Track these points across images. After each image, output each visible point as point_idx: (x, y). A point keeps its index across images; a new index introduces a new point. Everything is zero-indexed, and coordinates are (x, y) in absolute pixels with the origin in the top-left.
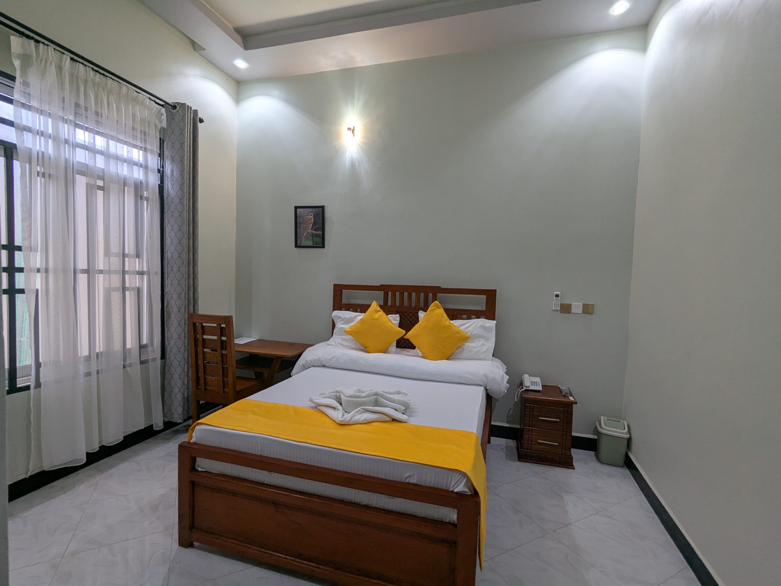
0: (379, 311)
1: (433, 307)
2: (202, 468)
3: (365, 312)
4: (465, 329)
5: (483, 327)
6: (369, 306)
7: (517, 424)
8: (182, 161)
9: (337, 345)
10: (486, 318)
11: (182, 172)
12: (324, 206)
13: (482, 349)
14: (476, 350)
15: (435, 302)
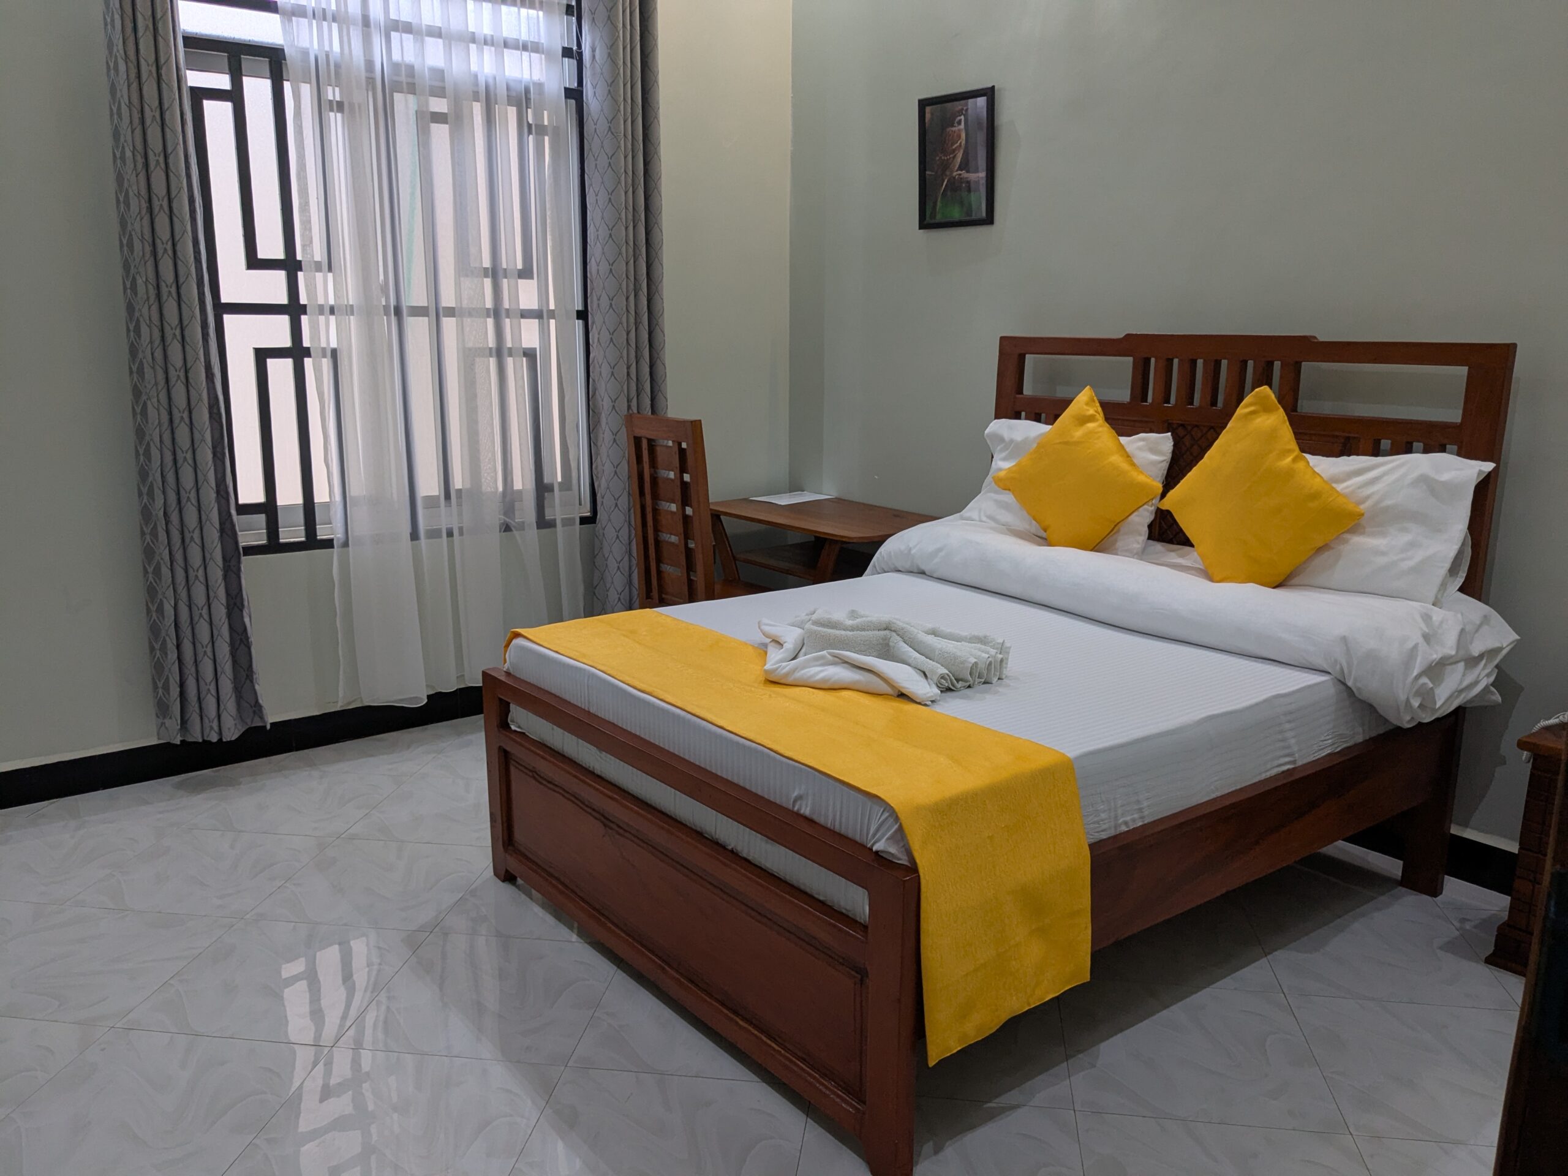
0: (1091, 419)
1: (1251, 404)
2: (519, 727)
3: (1052, 424)
4: (1359, 488)
5: (1424, 481)
6: (1066, 403)
7: (1512, 839)
8: (611, 20)
9: (981, 521)
10: (1459, 454)
11: (612, 47)
12: (993, 87)
13: (1403, 560)
14: (1381, 560)
15: (1257, 390)
